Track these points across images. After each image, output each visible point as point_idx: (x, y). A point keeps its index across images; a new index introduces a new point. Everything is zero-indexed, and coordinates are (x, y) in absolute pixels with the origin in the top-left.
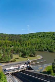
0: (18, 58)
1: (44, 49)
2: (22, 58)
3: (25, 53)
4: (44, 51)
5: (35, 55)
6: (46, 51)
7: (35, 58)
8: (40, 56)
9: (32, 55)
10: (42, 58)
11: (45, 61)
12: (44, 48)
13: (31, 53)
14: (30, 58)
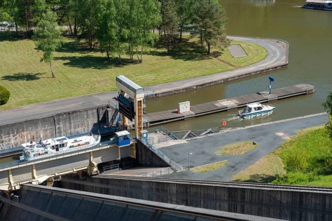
0: (30, 77)
2: (78, 73)
3: (106, 17)
5: (207, 36)
7: (206, 63)
9: (186, 35)
10: (283, 61)
11: (304, 87)
13: (172, 13)
14: (152, 71)
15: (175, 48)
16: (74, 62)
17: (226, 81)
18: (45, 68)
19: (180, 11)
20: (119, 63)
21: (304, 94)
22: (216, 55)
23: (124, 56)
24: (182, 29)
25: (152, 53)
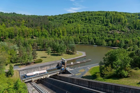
0: (45, 57)
1: (89, 42)
2: (53, 57)
3: (58, 48)
4: (89, 44)
5: (73, 51)
6: (92, 44)
7: (74, 55)
8: (81, 52)
9: (70, 51)
10: (85, 55)
11: (90, 60)
12: (89, 40)
13: (68, 47)
14: (65, 57)
15: (68, 53)
16: (52, 55)
17: (77, 58)
18: (48, 56)
19: (69, 47)
20: (60, 55)
21: (90, 61)
22: (75, 54)
23: (61, 54)
24: (69, 50)
25: (65, 54)
